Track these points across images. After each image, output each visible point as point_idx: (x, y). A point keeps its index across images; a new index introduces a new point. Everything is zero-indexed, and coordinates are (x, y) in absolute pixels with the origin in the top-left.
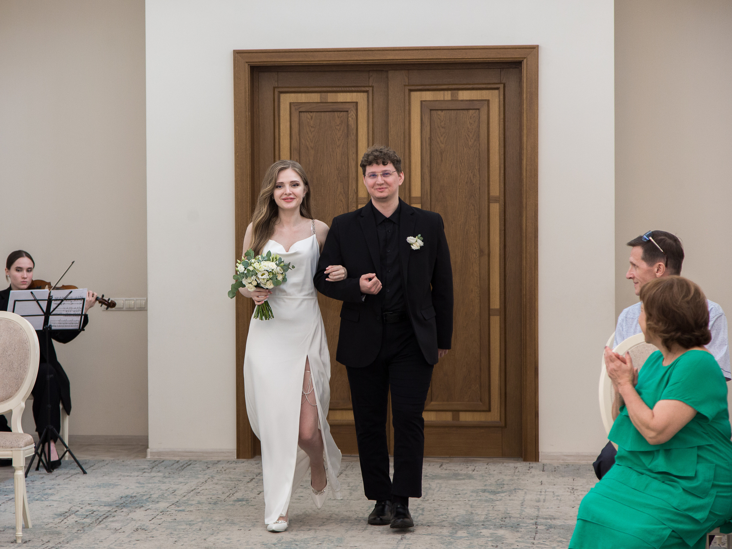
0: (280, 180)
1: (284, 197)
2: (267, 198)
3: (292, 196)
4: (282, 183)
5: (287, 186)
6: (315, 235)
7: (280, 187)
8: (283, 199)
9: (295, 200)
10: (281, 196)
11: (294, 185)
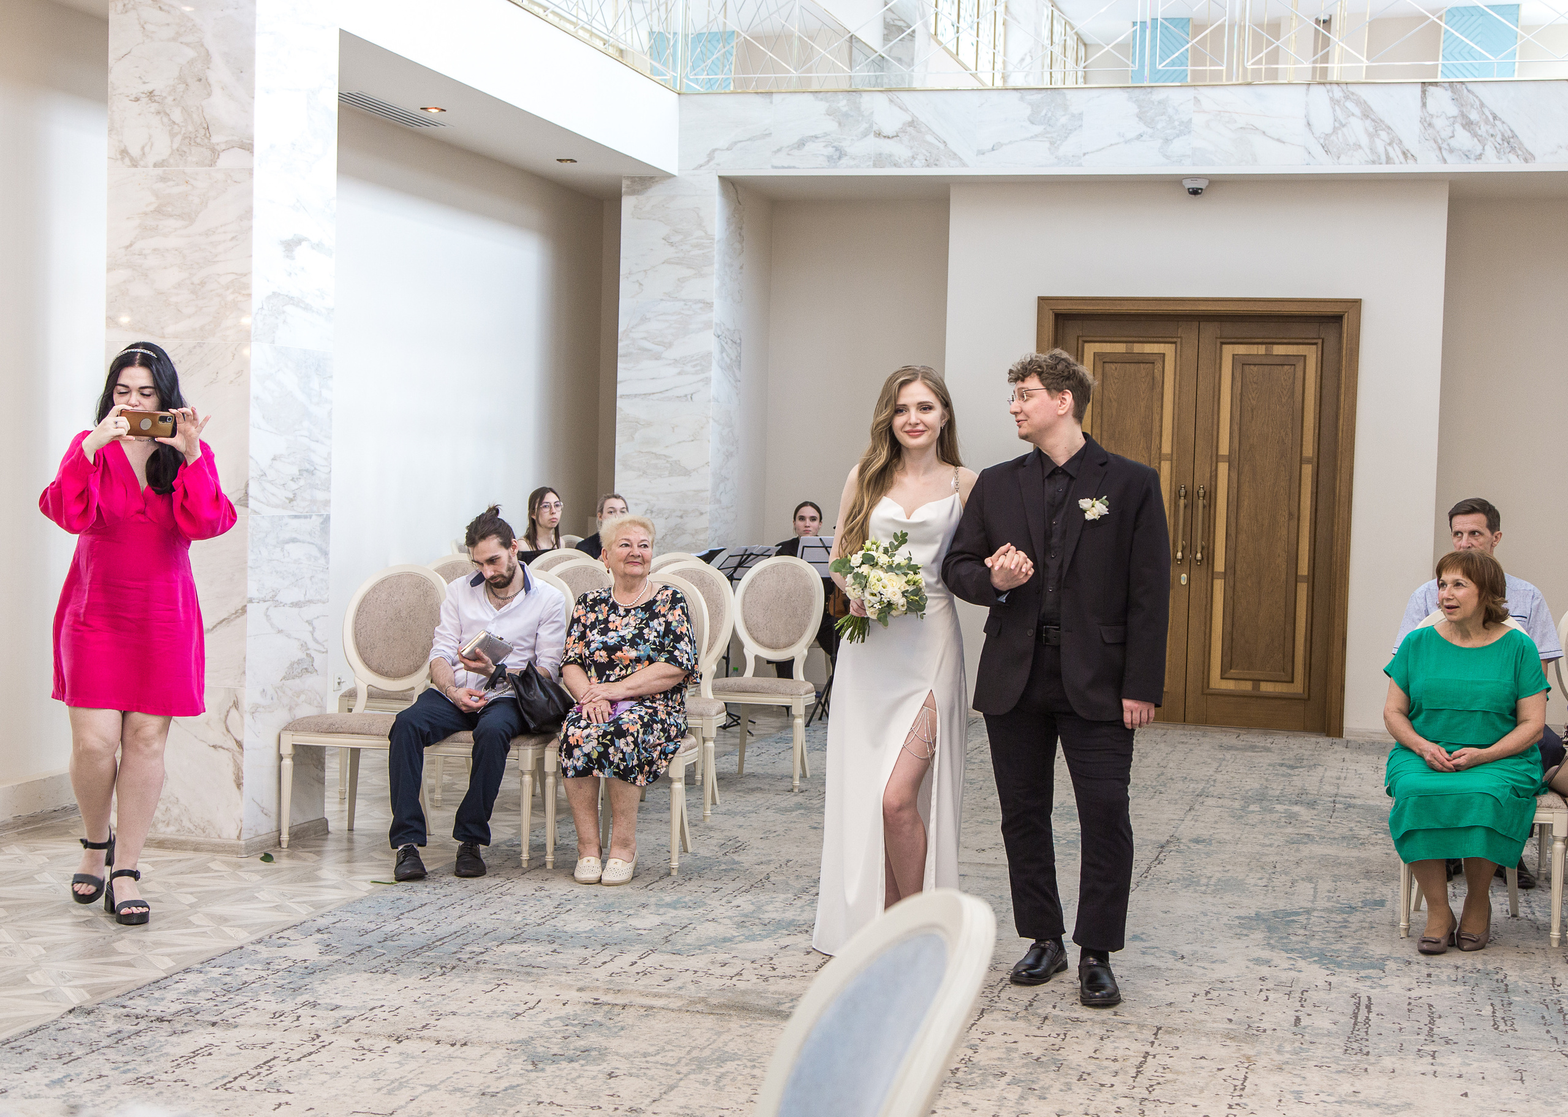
0: (902, 401)
1: (908, 428)
2: (883, 434)
3: (920, 427)
4: (904, 405)
5: (913, 411)
6: (957, 494)
7: (901, 411)
8: (906, 432)
9: (926, 433)
10: (904, 426)
11: (925, 409)
